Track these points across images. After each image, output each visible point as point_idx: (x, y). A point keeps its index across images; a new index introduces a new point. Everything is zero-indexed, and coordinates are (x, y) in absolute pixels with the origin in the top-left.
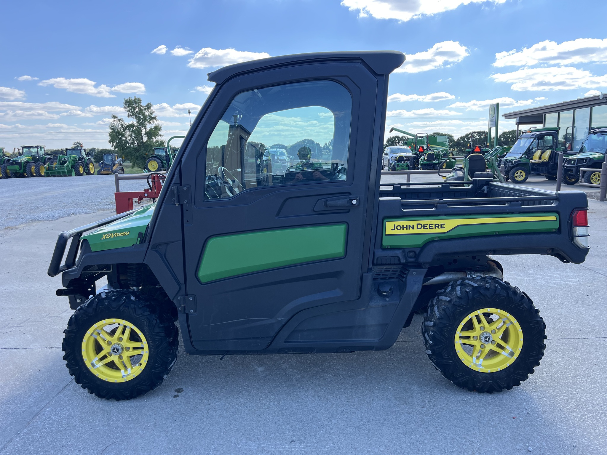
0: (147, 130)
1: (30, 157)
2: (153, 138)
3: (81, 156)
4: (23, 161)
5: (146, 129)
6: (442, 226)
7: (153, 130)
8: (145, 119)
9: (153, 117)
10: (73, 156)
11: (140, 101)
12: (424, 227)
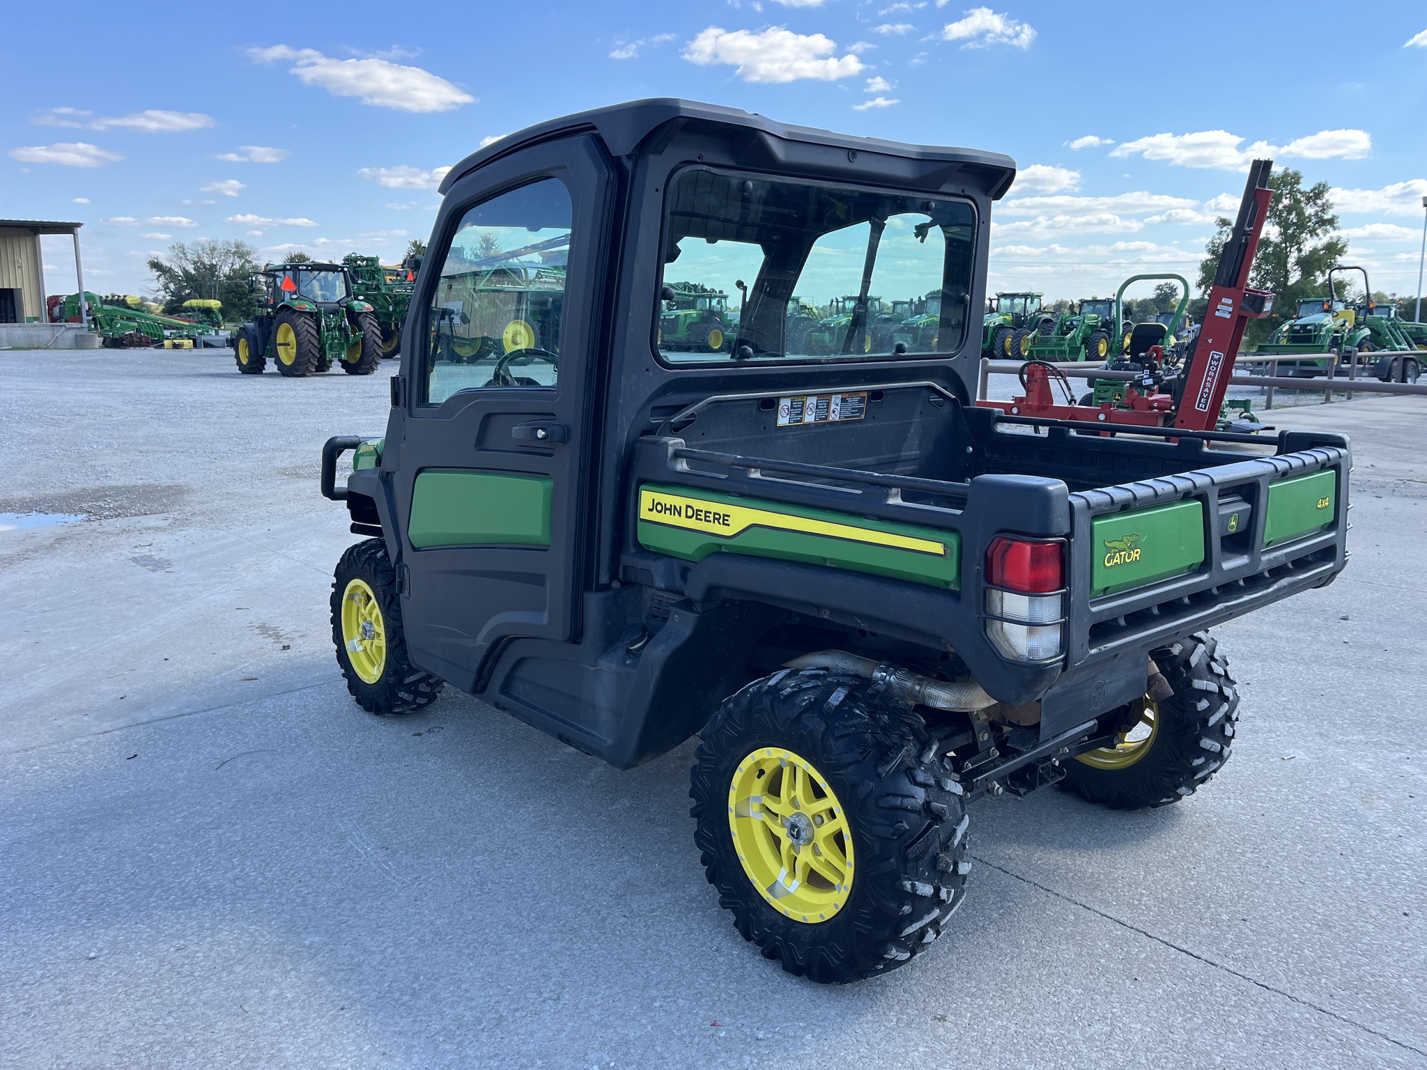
0: (1303, 253)
1: (1009, 318)
2: (1318, 273)
3: (1108, 318)
4: (992, 325)
5: (1300, 250)
6: (723, 519)
7: (1322, 252)
8: (1302, 225)
9: (1327, 220)
10: (1091, 318)
11: (1299, 178)
12: (697, 514)
